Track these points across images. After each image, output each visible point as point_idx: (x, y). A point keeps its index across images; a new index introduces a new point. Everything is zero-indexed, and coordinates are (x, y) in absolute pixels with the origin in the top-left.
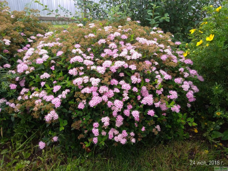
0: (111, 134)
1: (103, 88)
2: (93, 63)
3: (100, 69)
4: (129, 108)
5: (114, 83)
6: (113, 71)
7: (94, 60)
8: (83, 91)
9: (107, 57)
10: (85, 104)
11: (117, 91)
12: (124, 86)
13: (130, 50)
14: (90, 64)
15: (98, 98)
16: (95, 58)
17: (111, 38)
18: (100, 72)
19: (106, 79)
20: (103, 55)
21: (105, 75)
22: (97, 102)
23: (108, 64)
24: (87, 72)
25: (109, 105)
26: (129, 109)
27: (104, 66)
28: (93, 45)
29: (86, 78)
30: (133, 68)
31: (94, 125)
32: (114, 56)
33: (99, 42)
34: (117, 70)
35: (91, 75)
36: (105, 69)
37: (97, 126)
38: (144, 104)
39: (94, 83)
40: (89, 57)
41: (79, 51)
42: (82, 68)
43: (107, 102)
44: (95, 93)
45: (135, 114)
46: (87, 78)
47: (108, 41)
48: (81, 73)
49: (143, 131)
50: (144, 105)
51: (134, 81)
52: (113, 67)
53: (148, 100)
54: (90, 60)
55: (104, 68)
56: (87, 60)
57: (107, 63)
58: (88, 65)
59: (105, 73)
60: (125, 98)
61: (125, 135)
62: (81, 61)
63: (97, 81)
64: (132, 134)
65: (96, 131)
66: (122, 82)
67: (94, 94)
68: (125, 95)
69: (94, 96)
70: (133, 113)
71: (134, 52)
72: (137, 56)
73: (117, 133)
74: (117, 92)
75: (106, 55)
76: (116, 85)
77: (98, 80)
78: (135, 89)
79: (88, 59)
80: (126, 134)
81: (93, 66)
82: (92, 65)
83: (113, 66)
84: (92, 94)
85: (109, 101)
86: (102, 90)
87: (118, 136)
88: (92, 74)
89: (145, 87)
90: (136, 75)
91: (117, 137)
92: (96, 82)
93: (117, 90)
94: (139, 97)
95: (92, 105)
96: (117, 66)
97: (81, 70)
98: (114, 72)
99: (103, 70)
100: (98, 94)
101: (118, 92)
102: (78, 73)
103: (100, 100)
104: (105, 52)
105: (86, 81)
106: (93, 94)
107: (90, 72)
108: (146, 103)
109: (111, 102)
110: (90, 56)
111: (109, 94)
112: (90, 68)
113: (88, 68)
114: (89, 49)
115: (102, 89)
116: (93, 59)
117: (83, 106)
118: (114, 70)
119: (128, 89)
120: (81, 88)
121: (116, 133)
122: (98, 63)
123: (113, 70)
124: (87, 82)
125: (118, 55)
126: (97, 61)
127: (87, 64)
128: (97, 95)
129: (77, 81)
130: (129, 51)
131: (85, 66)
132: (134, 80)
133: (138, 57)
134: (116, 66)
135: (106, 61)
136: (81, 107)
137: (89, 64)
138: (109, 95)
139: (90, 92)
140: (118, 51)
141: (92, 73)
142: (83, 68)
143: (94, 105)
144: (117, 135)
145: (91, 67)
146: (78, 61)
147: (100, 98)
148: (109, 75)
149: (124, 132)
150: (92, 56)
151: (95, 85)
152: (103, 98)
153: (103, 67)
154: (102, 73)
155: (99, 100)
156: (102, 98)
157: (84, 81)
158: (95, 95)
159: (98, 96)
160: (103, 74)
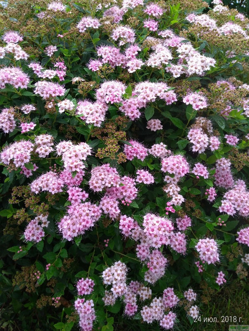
0: (131, 301)
1: (103, 176)
2: (63, 91)
3: (88, 111)
4: (181, 226)
5: (135, 155)
6: (130, 114)
7: (68, 81)
8: (36, 186)
9: (108, 72)
10: (47, 226)
11: (147, 180)
12: (171, 163)
13: (176, 48)
14: (54, 93)
15: (86, 208)
16: (72, 75)
17: (115, 16)
18: (88, 122)
19: (111, 145)
20: (94, 65)
21: (105, 131)
22: (84, 223)
23: (115, 94)
24: (47, 119)
25: (124, 229)
26: (184, 229)
27: (100, 98)
28: (62, 36)
29: (45, 141)
30: (199, 103)
31: (78, 287)
32: (128, 67)
33: (79, 26)
34: (142, 110)
35: (61, 128)
36: (104, 110)
37: (87, 290)
38: (229, 213)
39: (71, 161)
40: (50, 73)
41: (14, 51)
42: (29, 108)
43: (117, 221)
44: (75, 193)
45: (208, 250)
46: (49, 140)
47: (108, 23)
48: (28, 126)
49: (219, 284)
50: (230, 216)
51: (198, 145)
52: (129, 101)
53: (239, 201)
54: (55, 80)
55: (100, 107)
56: (44, 82)
57: (110, 89)
58: (48, 96)
59: (104, 124)
60: (173, 200)
61: (172, 301)
62: (20, 84)
63: (79, 153)
64: (191, 295)
65: (88, 307)
66: (159, 149)
67: (73, 195)
68: (173, 191)
69: (73, 202)
70: (200, 247)
71: (192, 52)
72: (203, 64)
73: (146, 295)
74: (145, 183)
75: (103, 65)
76: (142, 160)
77: (84, 149)
78: (201, 171)
79: (47, 80)
80: (174, 299)
81: (64, 102)
82: (62, 99)
83: (131, 100)
84: (67, 195)
85: (125, 216)
86: (100, 181)
87: (152, 304)
88: (64, 126)
89: (226, 161)
90: (201, 125)
91: (149, 309)
92: (76, 156)
93: (146, 177)
94: (212, 193)
95: (69, 233)
96: (144, 98)
97: (25, 115)
98: (133, 119)
99: (98, 115)
100: (87, 195)
101: (148, 183)
102: (18, 124)
103: (96, 214)
104: (101, 57)
105: (44, 151)
106: (70, 197)
107: (57, 119)
108: (235, 212)
109: (130, 219)
110: (55, 69)
111: (124, 194)
112: (56, 106)
113: (50, 107)
114: (52, 50)
115: (100, 178)
116: (66, 77)
117: (40, 231)
118: (135, 113)
119: (183, 171)
120: (28, 173)
121: (144, 296)
122: (80, 92)
123: (132, 112)
124: (48, 154)
125: (141, 63)
126: (76, 86)
127: (45, 96)
128: (84, 199)
129: (13, 153)
130: (174, 50)
131: (38, 101)
132: (198, 142)
133: (206, 69)
134: (140, 97)
135: (106, 85)
136: (33, 235)
137: (51, 95)
138: (121, 197)
139: (61, 191)
140: (140, 50)
141: (62, 122)
142: (34, 109)
143: (75, 235)
144: (148, 303)
145: (59, 105)
146: (11, 83)
147: (96, 207)
148: (118, 129)
149: (169, 294)
150: (61, 69)
151: (74, 170)
152: (104, 208)
153: (96, 104)
154: (97, 123)
155: (92, 217)
156: (101, 206)
157: (38, 150)
158: (76, 200)
159: (87, 201)
160: (99, 126)
